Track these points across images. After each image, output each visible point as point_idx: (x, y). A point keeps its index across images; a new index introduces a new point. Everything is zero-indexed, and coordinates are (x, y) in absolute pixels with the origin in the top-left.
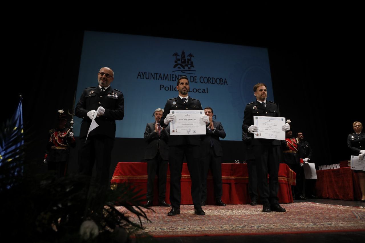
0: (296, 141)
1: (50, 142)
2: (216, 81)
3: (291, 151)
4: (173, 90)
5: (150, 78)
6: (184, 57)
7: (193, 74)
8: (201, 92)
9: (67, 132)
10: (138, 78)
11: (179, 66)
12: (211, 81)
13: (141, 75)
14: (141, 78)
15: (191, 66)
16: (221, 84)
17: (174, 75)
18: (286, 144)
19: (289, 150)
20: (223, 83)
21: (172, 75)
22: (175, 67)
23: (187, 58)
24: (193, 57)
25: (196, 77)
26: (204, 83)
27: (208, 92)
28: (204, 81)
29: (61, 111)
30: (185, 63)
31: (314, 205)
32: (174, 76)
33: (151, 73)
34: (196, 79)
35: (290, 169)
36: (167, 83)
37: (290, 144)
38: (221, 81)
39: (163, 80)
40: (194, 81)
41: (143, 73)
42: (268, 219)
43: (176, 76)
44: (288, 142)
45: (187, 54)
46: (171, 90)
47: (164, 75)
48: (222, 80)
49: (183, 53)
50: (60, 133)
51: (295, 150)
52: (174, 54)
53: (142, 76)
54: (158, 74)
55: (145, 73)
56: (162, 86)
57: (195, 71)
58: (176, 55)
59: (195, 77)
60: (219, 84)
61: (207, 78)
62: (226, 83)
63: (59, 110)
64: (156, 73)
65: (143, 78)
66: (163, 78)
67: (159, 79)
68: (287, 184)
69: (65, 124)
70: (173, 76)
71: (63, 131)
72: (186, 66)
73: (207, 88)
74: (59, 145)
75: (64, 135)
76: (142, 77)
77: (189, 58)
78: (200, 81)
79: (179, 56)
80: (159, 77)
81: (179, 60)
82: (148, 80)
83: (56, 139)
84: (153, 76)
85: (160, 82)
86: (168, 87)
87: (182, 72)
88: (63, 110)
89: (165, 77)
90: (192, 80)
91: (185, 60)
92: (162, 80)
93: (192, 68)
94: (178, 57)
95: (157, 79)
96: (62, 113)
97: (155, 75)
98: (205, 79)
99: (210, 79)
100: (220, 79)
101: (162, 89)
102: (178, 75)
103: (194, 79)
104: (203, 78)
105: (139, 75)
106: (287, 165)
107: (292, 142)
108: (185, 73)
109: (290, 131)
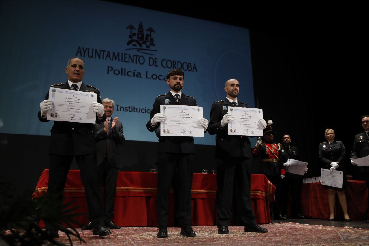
0: (278, 147)
3: (271, 159)
4: (125, 75)
5: (94, 57)
7: (153, 55)
8: (162, 80)
11: (135, 43)
12: (176, 66)
13: (81, 51)
14: (81, 55)
15: (151, 44)
16: (189, 70)
17: (127, 54)
18: (266, 151)
19: (269, 158)
20: (191, 70)
21: (125, 54)
22: (129, 43)
23: (145, 33)
24: (154, 32)
25: (157, 59)
26: (167, 68)
28: (167, 65)
30: (144, 39)
31: (294, 225)
32: (127, 56)
33: (96, 50)
34: (156, 62)
35: (269, 182)
36: (117, 65)
37: (270, 151)
38: (189, 67)
39: (112, 60)
40: (154, 65)
41: (85, 49)
42: (238, 243)
43: (130, 56)
44: (268, 148)
45: (145, 27)
46: (122, 74)
47: (114, 53)
48: (191, 65)
49: (141, 26)
51: (276, 158)
52: (129, 26)
53: (83, 52)
54: (105, 51)
55: (87, 49)
56: (110, 69)
57: (156, 51)
59: (155, 59)
60: (186, 70)
61: (171, 63)
62: (195, 70)
64: (102, 51)
65: (84, 56)
66: (111, 58)
67: (106, 59)
68: (264, 200)
72: (143, 43)
76: (83, 54)
77: (148, 33)
79: (135, 29)
80: (107, 56)
81: (134, 34)
82: (91, 58)
84: (98, 54)
85: (109, 63)
86: (118, 70)
87: (138, 51)
90: (151, 63)
91: (143, 35)
92: (110, 60)
93: (152, 47)
94: (133, 31)
95: (103, 58)
97: (102, 53)
98: (169, 62)
99: (174, 63)
100: (188, 64)
101: (110, 72)
102: (133, 55)
103: (154, 61)
104: (166, 61)
105: (79, 51)
106: (266, 177)
107: (273, 148)
108: (142, 52)
109: (271, 135)
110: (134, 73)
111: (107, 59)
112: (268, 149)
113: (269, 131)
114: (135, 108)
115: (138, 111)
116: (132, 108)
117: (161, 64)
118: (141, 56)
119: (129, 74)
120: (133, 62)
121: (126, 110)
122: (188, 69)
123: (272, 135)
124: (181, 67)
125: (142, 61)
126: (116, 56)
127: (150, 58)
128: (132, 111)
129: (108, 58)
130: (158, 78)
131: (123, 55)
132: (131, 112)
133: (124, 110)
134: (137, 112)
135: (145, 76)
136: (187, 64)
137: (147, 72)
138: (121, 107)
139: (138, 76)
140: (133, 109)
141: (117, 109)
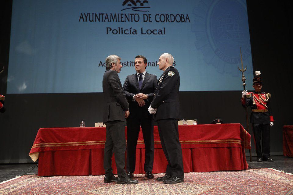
0: (266, 97)
2: (175, 18)
4: (122, 33)
5: (94, 20)
7: (147, 11)
8: (156, 34)
10: (79, 21)
11: (129, 2)
12: (169, 19)
13: (83, 17)
14: (84, 21)
15: (144, 2)
16: (182, 22)
17: (123, 14)
20: (184, 20)
21: (121, 14)
22: (124, 4)
25: (151, 15)
26: (160, 22)
27: (166, 33)
28: (160, 20)
32: (123, 16)
33: (96, 14)
34: (150, 18)
35: (244, 130)
36: (115, 25)
38: (182, 18)
39: (110, 21)
40: (148, 21)
41: (86, 16)
43: (126, 16)
46: (119, 33)
47: (111, 14)
48: (184, 17)
53: (85, 18)
54: (104, 14)
55: (88, 14)
56: (109, 29)
57: (150, 7)
59: (149, 15)
60: (179, 22)
61: (165, 17)
62: (188, 20)
64: (101, 14)
65: (86, 21)
66: (110, 19)
67: (105, 21)
68: (240, 148)
70: (122, 16)
72: (137, 2)
73: (164, 28)
76: (85, 20)
78: (156, 20)
80: (106, 18)
82: (92, 22)
84: (97, 17)
85: (107, 24)
86: (116, 30)
89: (112, 17)
90: (146, 20)
92: (109, 21)
93: (145, 5)
95: (102, 21)
97: (101, 16)
98: (162, 16)
100: (181, 15)
101: (109, 32)
102: (129, 14)
103: (148, 17)
104: (160, 15)
105: (81, 17)
106: (242, 126)
110: (130, 30)
117: (154, 19)
118: (136, 14)
119: (126, 32)
120: (129, 20)
121: (125, 65)
124: (174, 20)
125: (137, 20)
126: (114, 18)
129: (107, 20)
130: (152, 33)
132: (130, 67)
135: (141, 32)
136: (179, 15)
137: (142, 28)
139: (135, 33)
140: (131, 64)
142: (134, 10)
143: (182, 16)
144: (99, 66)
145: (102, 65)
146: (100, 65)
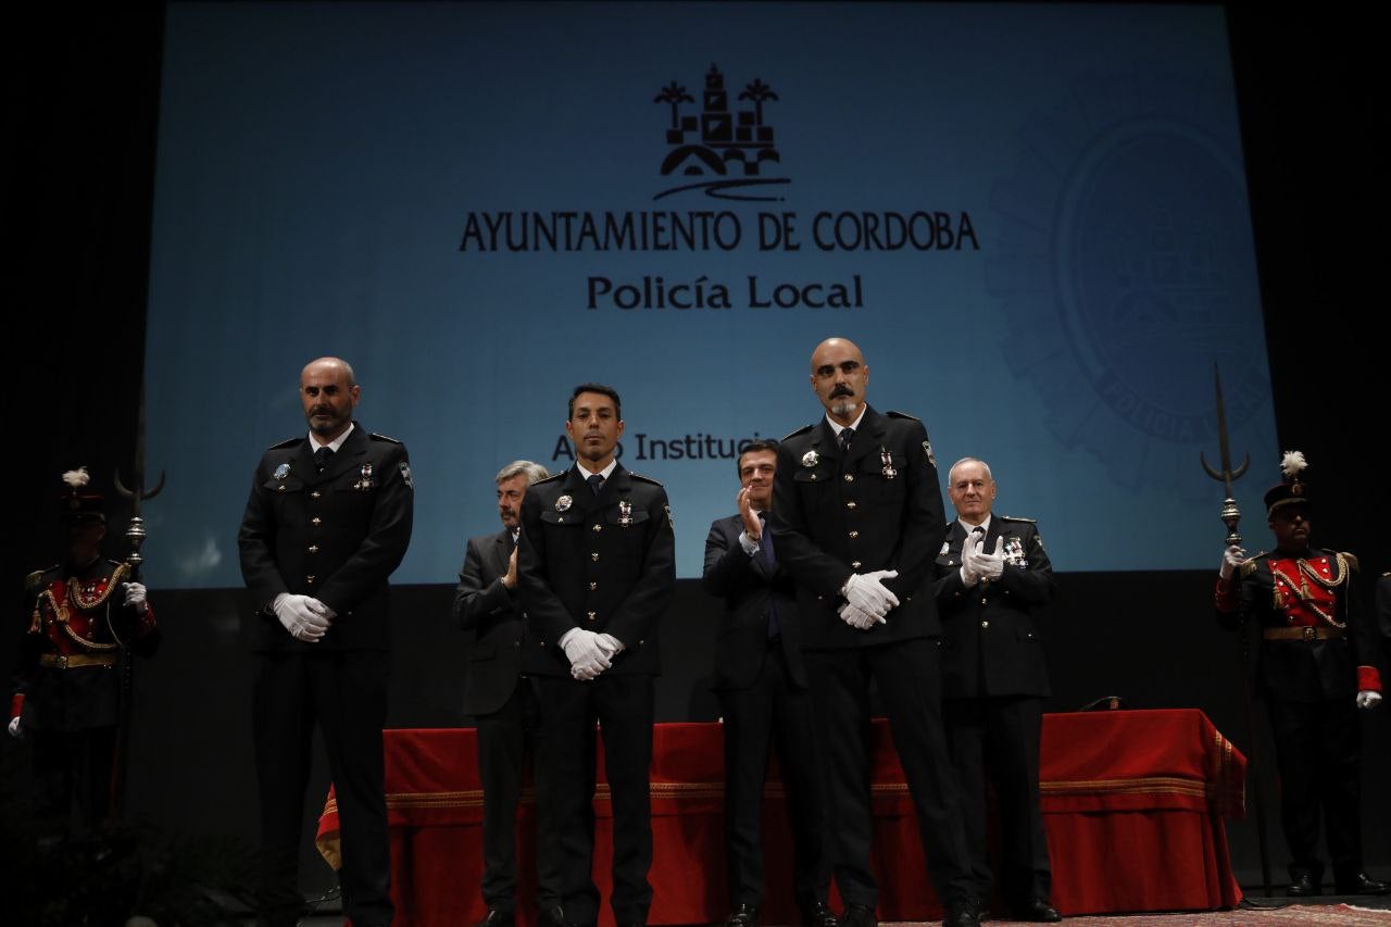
0: (1334, 573)
1: (35, 632)
2: (908, 232)
3: (1296, 629)
4: (661, 305)
5: (531, 243)
6: (722, 103)
7: (774, 199)
8: (821, 305)
9: (113, 580)
10: (463, 248)
11: (693, 160)
12: (881, 233)
13: (479, 231)
14: (482, 248)
15: (762, 156)
16: (941, 247)
17: (663, 214)
18: (1271, 594)
19: (1284, 623)
20: (952, 240)
21: (657, 215)
22: (668, 166)
23: (735, 107)
24: (775, 97)
25: (793, 215)
26: (837, 247)
27: (864, 301)
28: (838, 236)
29: (75, 477)
30: (730, 138)
32: (665, 222)
33: (536, 215)
34: (792, 230)
35: (1219, 736)
36: (626, 266)
37: (1294, 593)
38: (939, 228)
39: (606, 248)
40: (781, 245)
41: (494, 222)
43: (679, 222)
44: (1280, 578)
45: (734, 85)
46: (648, 305)
47: (610, 217)
48: (949, 223)
49: (715, 81)
50: (77, 588)
51: (1322, 622)
52: (665, 89)
53: (486, 234)
54: (574, 215)
55: (501, 215)
56: (599, 286)
57: (787, 181)
58: (673, 95)
59: (787, 216)
60: (926, 248)
61: (857, 221)
62: (966, 240)
63: (66, 472)
64: (562, 215)
65: (494, 248)
66: (602, 242)
67: (579, 248)
68: (1201, 814)
69: (100, 537)
70: (661, 222)
71: (90, 575)
72: (728, 156)
73: (857, 279)
74: (77, 649)
75: (98, 596)
76: (487, 243)
77: (748, 106)
78: (817, 239)
79: (691, 99)
80: (584, 233)
81: (690, 124)
82: (521, 252)
83: (63, 616)
84: (545, 231)
85: (592, 261)
86: (632, 289)
87: (709, 193)
88: (88, 471)
89: (615, 230)
90: (770, 239)
91: (726, 119)
92: (598, 247)
93: (767, 169)
94: (686, 110)
95: (568, 247)
96: (80, 488)
97: (561, 223)
98: (847, 223)
99: (871, 222)
100: (933, 219)
101: (599, 300)
102: (691, 214)
103: (782, 228)
104: (835, 217)
105: (472, 229)
106: (1206, 719)
107: (1304, 581)
108: (726, 197)
109: (1299, 518)
110: (699, 290)
111: (583, 245)
112: (1281, 584)
113: (1288, 501)
114: (714, 441)
115: (727, 450)
116: (700, 443)
117: (811, 234)
118: (722, 215)
119: (680, 297)
120: (691, 243)
121: (676, 454)
122: (935, 242)
123: (1304, 519)
124: (904, 237)
125: (728, 238)
126: (620, 231)
127: (762, 216)
128: (701, 456)
129: (588, 240)
130: (801, 302)
131: (650, 220)
132: (697, 460)
133: (669, 451)
134: (724, 456)
135: (747, 299)
136: (928, 218)
137: (752, 280)
138: (653, 444)
139: (718, 301)
140: (705, 447)
141: (637, 454)
142: (715, 196)
143: (938, 221)
144: (555, 458)
145: (568, 452)
146: (558, 452)
